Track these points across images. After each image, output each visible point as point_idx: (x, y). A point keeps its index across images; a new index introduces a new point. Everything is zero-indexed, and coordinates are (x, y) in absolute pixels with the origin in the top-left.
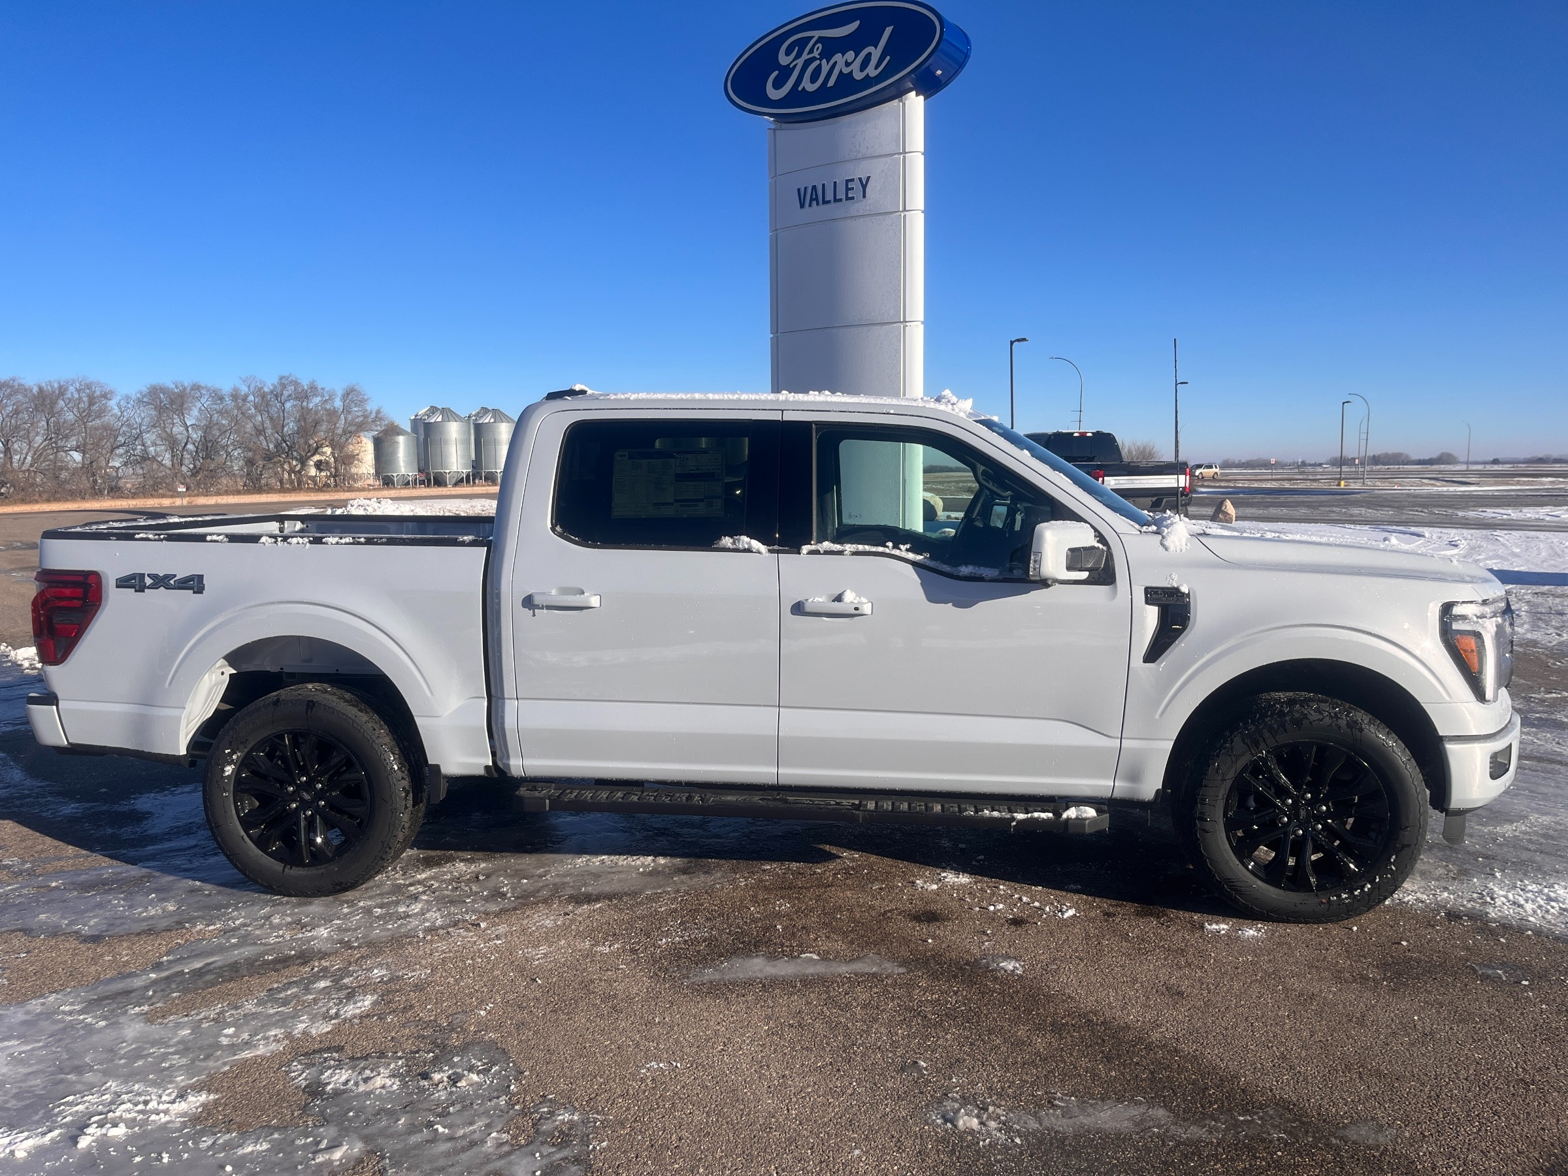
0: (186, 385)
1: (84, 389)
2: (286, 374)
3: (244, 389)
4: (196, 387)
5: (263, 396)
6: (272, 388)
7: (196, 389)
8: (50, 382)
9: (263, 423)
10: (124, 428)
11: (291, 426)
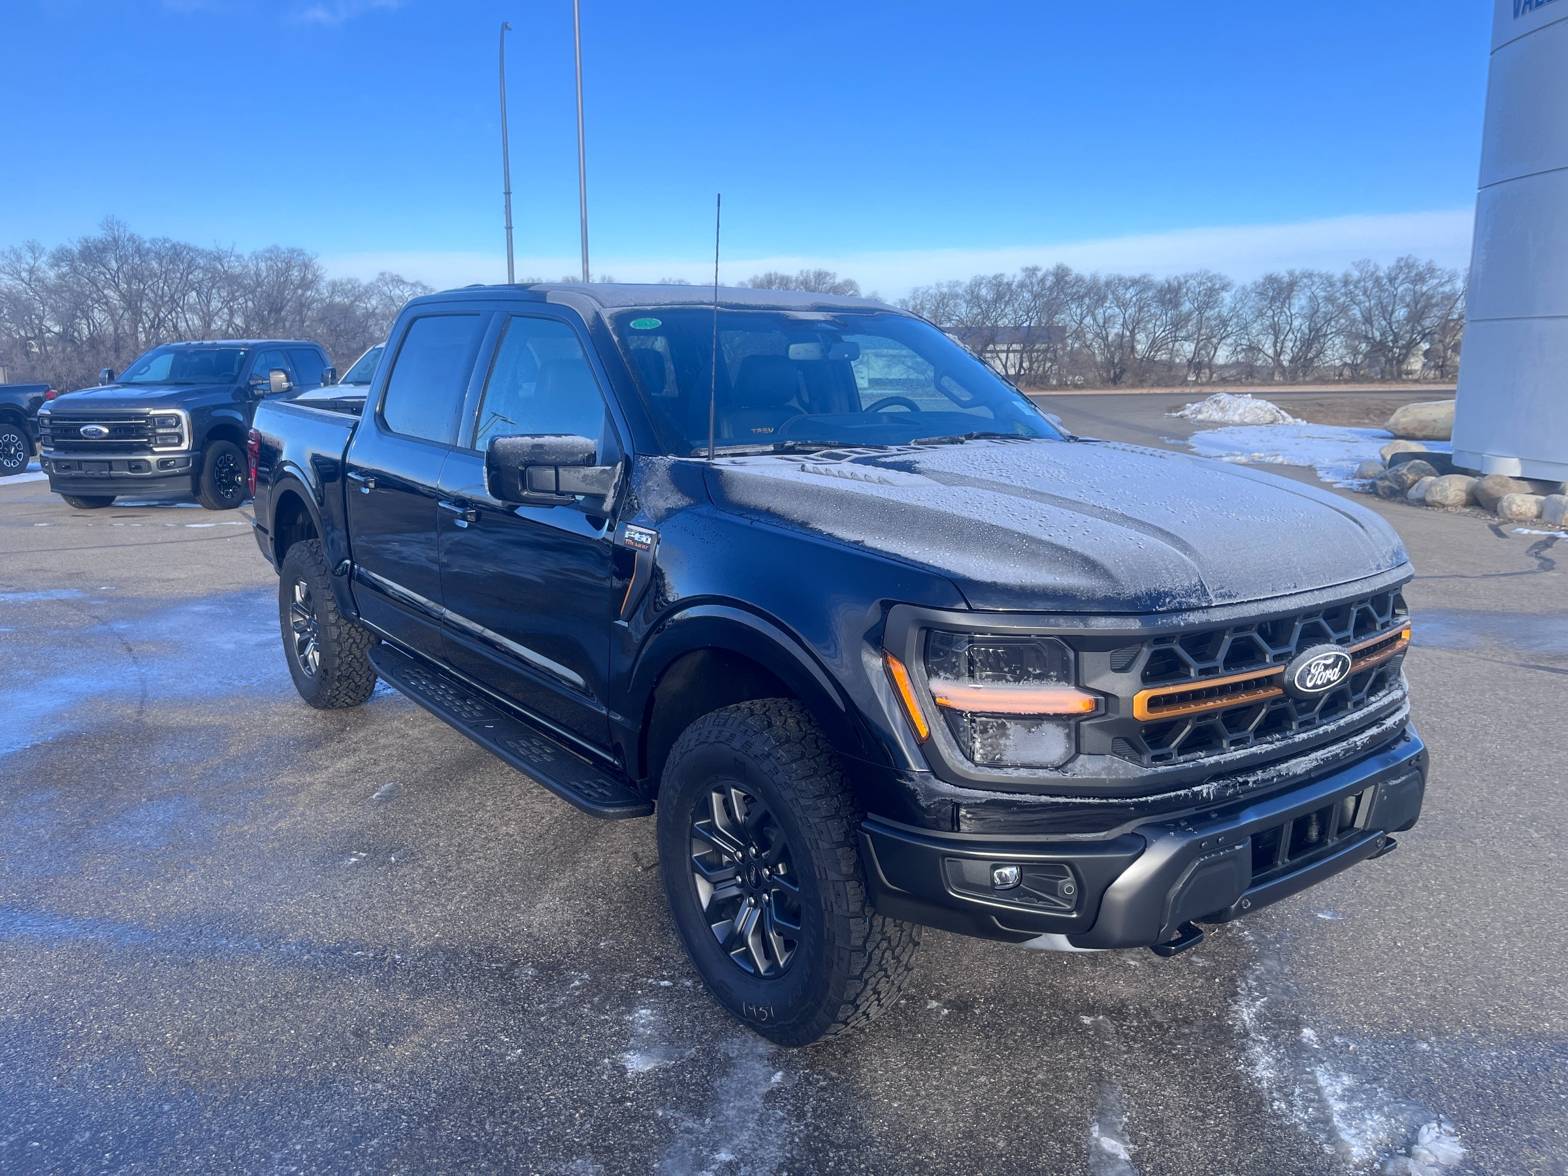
0: (1297, 273)
1: (1204, 283)
2: (1405, 256)
3: (1356, 274)
4: (1310, 276)
5: (1377, 281)
6: (1387, 272)
7: (1305, 277)
8: (1177, 277)
9: (1370, 310)
10: (1235, 320)
11: (1401, 313)
